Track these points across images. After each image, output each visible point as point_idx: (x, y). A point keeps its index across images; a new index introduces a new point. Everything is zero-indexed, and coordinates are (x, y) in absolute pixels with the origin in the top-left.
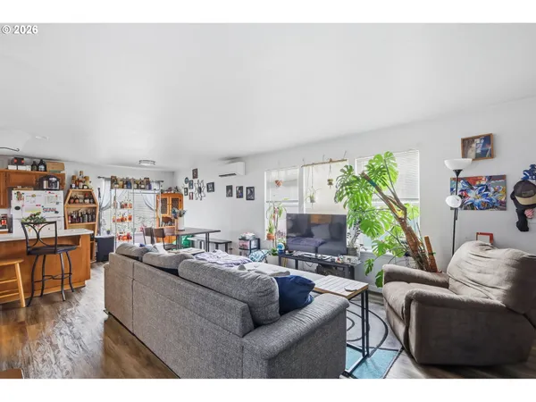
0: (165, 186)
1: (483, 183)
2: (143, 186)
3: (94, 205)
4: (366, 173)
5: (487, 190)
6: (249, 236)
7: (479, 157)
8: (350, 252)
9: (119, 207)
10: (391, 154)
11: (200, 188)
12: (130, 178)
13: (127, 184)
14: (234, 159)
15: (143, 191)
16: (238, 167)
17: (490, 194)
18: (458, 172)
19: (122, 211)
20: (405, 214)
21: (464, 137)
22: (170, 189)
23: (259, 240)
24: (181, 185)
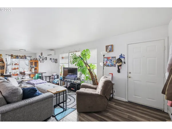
0: (32, 58)
1: (111, 59)
2: (23, 58)
3: (4, 64)
4: (80, 56)
5: (111, 61)
6: (55, 74)
7: (110, 51)
8: (79, 79)
9: (14, 65)
10: (88, 50)
11: (43, 59)
12: (18, 55)
13: (17, 57)
14: (52, 50)
15: (23, 59)
16: (52, 53)
17: (112, 62)
18: (104, 56)
19: (15, 66)
20: (90, 68)
21: (106, 45)
22: (34, 59)
23: (58, 75)
24: (38, 58)
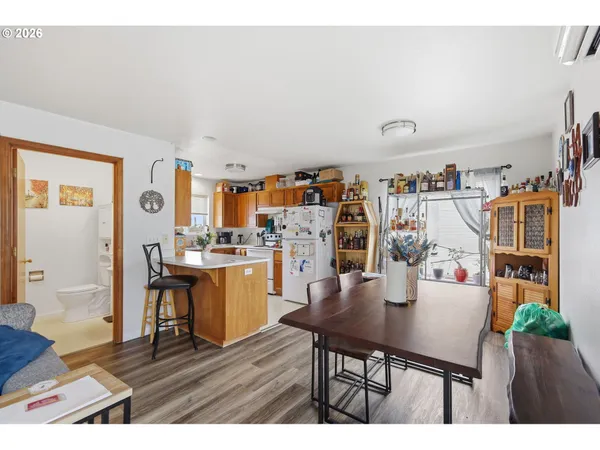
2: (440, 185)
13: (409, 185)
15: (442, 194)
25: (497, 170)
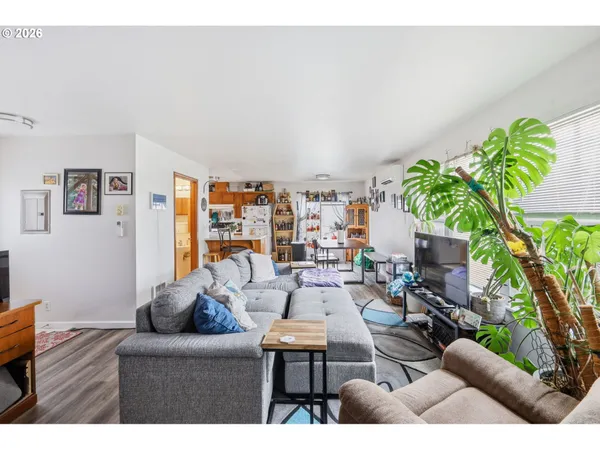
0: (354, 197)
2: (329, 198)
3: (292, 217)
8: (476, 305)
9: (310, 218)
11: (377, 199)
12: (319, 191)
13: (316, 196)
19: (313, 221)
22: (358, 200)
23: (411, 264)
24: (367, 195)
25: (348, 193)
